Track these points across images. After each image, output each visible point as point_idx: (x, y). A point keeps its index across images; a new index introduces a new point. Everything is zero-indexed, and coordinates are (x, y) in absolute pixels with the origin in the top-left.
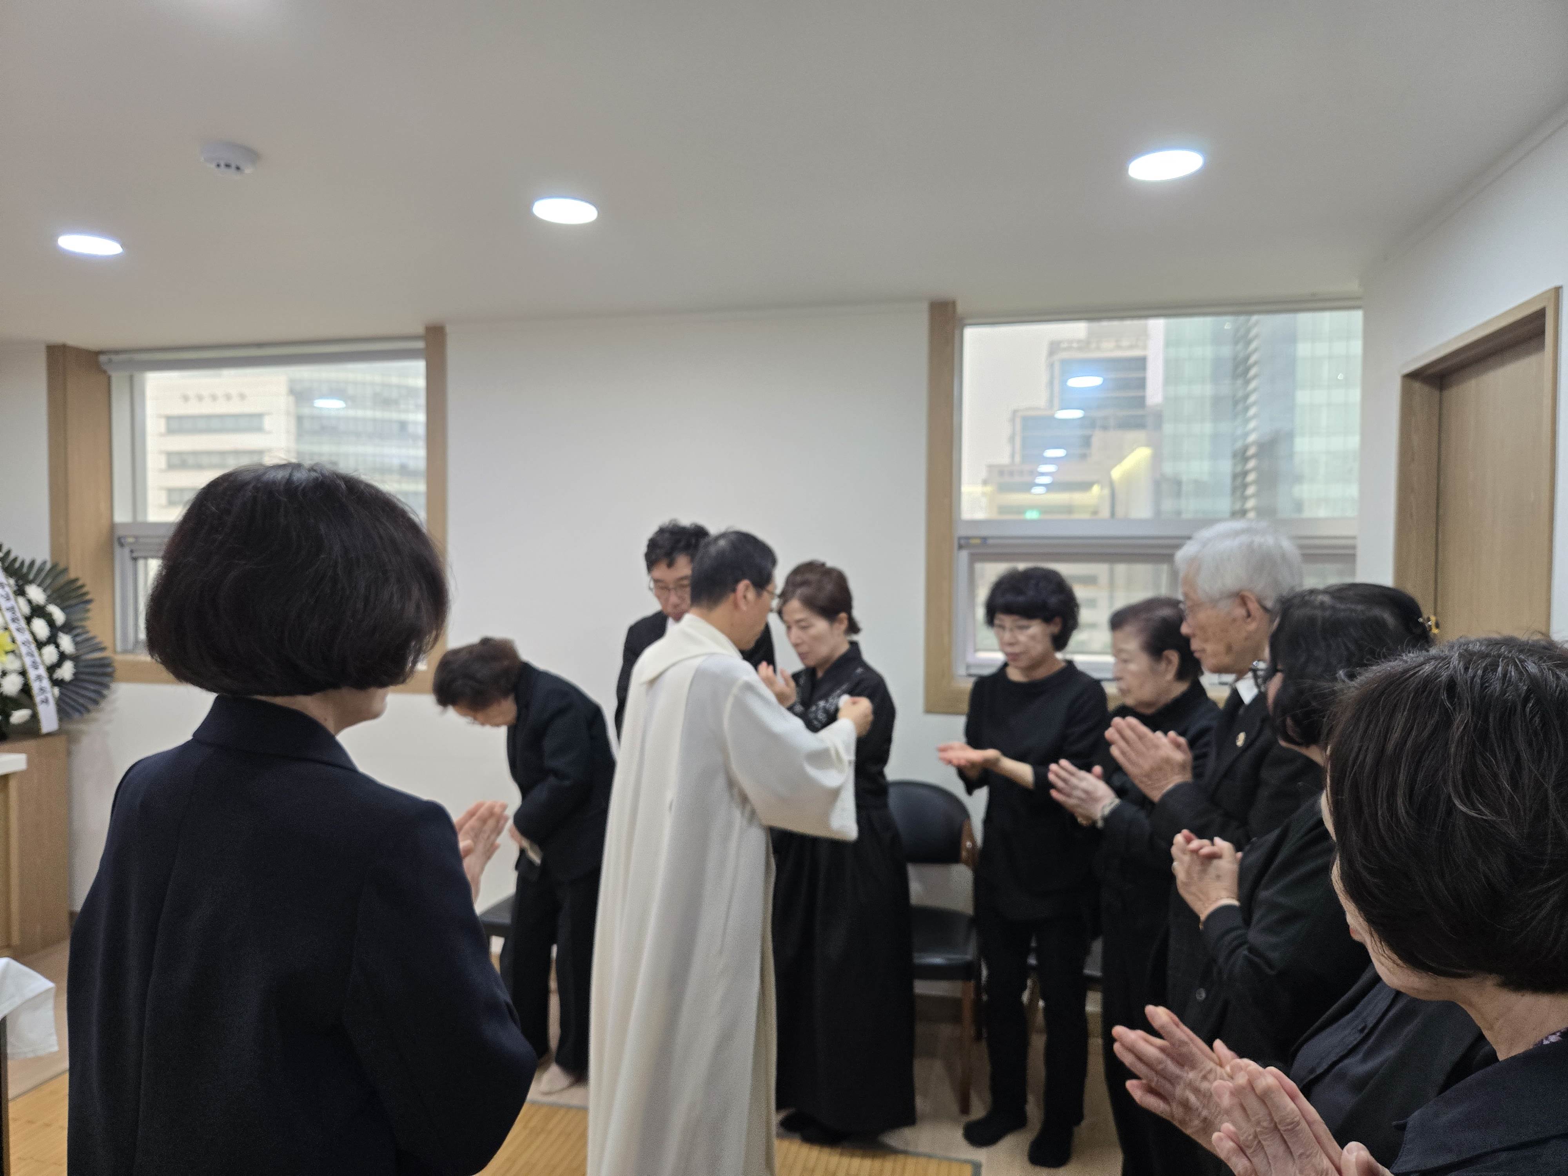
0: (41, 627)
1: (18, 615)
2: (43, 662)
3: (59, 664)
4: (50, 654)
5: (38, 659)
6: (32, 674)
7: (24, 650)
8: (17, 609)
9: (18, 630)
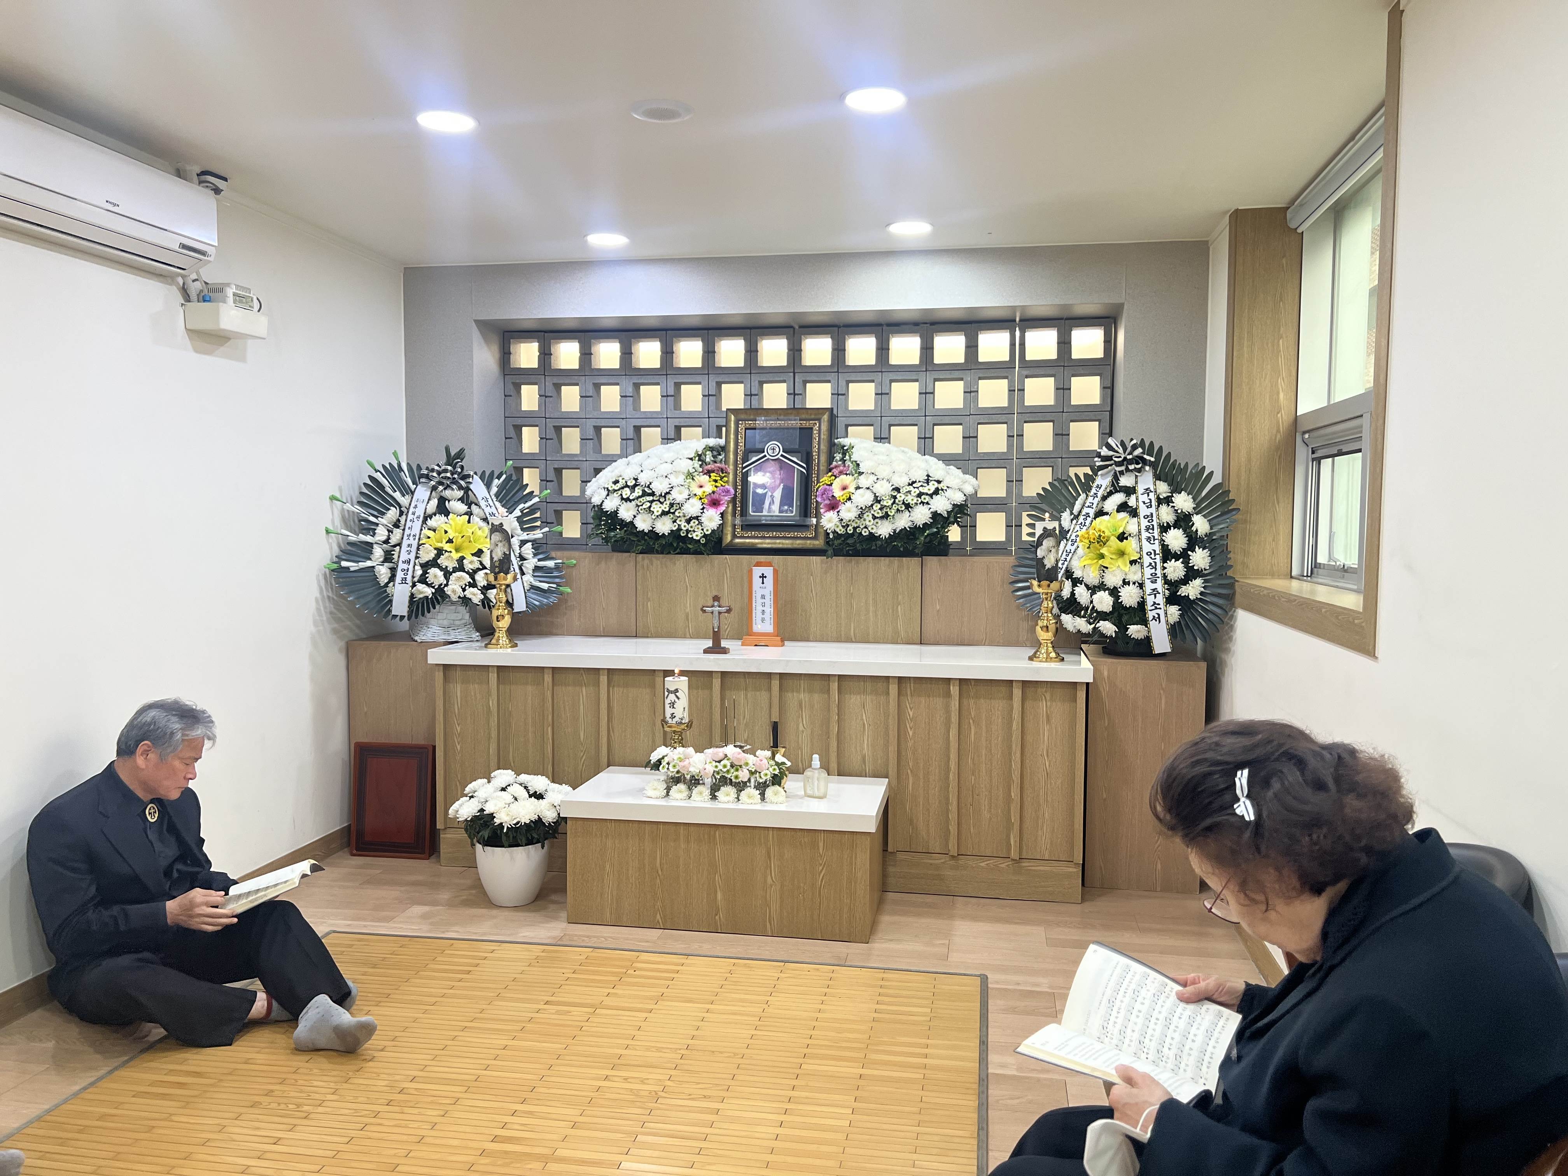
0: (1176, 539)
1: (1155, 523)
2: (1165, 576)
3: (1185, 581)
4: (1175, 569)
5: (1159, 572)
6: (1149, 586)
7: (1147, 560)
8: (1154, 518)
9: (1148, 539)
